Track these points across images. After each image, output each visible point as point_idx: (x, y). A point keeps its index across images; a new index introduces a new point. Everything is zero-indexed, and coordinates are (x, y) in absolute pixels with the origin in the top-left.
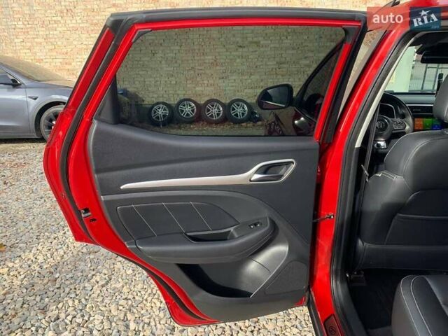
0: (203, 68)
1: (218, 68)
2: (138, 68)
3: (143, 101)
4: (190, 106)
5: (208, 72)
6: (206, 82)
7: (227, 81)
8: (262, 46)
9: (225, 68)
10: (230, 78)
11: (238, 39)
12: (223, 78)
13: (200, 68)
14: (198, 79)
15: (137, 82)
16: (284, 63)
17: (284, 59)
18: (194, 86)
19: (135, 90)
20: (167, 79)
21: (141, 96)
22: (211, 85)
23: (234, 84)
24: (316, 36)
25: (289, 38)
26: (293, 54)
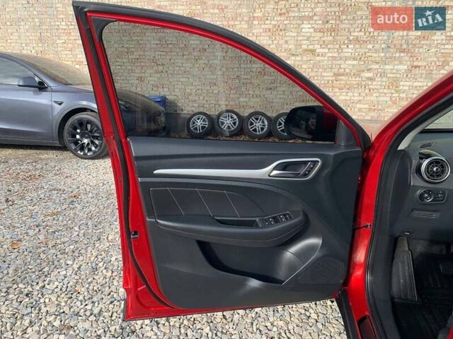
0: (249, 77)
1: (265, 77)
2: (179, 74)
3: (182, 110)
4: (232, 117)
5: (254, 81)
6: (251, 92)
7: (274, 93)
8: (319, 55)
9: (274, 78)
10: (278, 89)
11: (290, 47)
12: (271, 89)
13: (246, 77)
14: (243, 89)
15: (176, 90)
16: (342, 75)
17: (343, 70)
18: (237, 96)
19: (175, 97)
20: (208, 88)
21: (180, 105)
22: (257, 96)
23: (282, 96)
24: (383, 46)
25: (350, 46)
26: (353, 65)
